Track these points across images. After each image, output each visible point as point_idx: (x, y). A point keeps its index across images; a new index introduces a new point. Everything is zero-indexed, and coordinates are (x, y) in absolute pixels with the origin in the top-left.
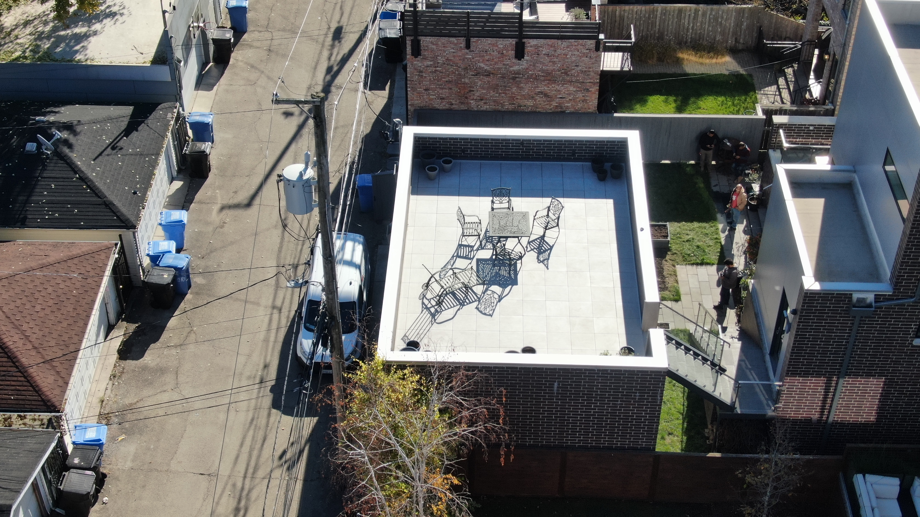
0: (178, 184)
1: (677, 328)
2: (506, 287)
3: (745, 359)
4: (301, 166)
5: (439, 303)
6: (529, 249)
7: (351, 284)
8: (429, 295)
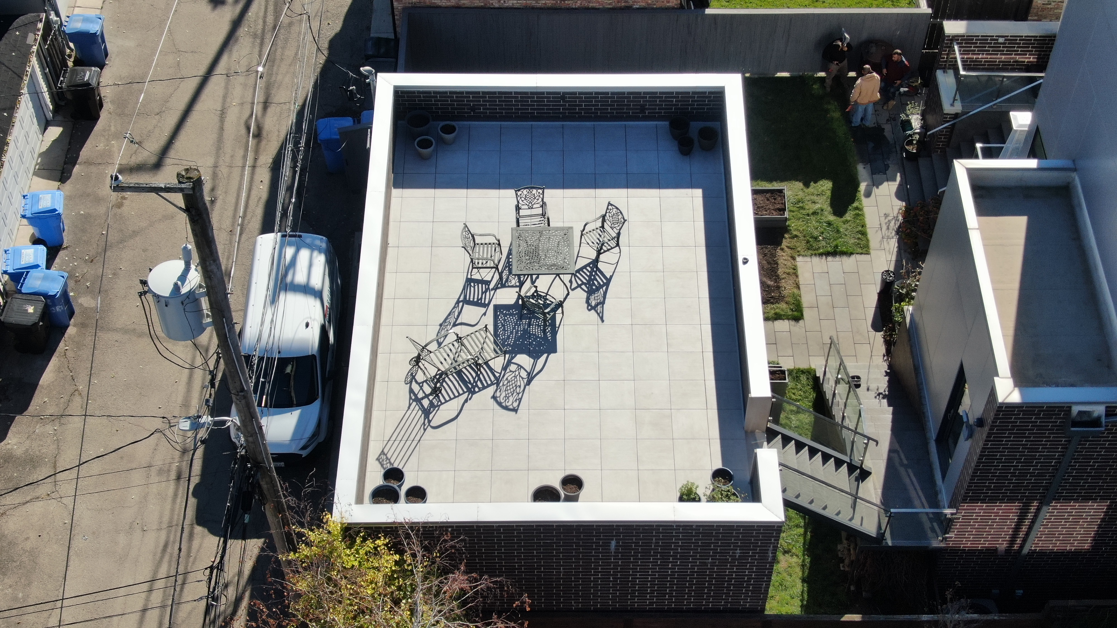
0: (55, 132)
1: (797, 367)
2: (539, 357)
3: (899, 449)
4: (179, 265)
5: (436, 391)
6: (574, 285)
7: (307, 325)
8: (420, 377)
